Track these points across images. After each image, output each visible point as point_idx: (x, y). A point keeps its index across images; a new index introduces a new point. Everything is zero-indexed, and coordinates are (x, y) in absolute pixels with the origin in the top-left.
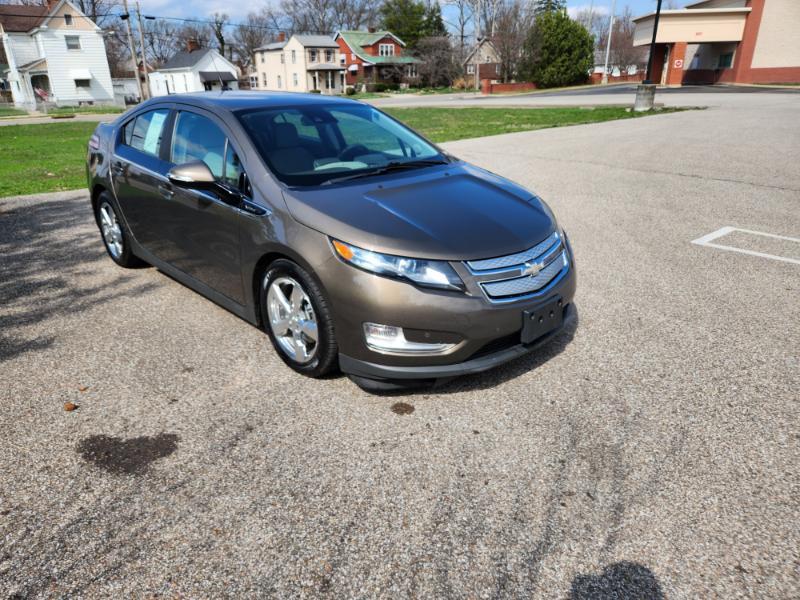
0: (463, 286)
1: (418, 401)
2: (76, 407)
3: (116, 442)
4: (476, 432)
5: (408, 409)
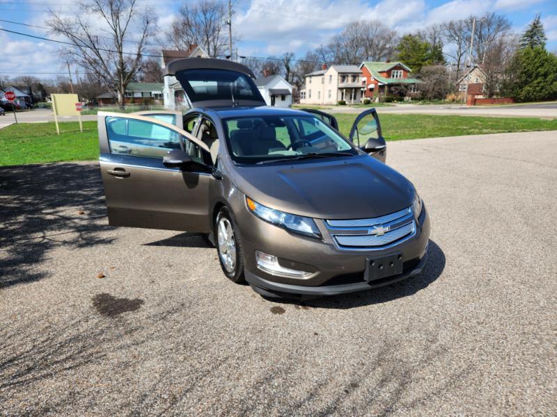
0: (320, 235)
1: (290, 308)
2: (104, 277)
3: (112, 298)
4: (316, 334)
5: (281, 311)
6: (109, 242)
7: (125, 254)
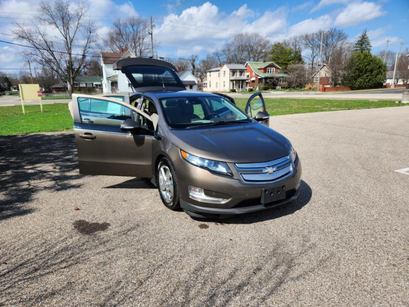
0: (232, 174)
1: (211, 225)
2: (78, 209)
3: (87, 223)
4: (231, 240)
5: (206, 227)
6: (78, 186)
7: (91, 194)
